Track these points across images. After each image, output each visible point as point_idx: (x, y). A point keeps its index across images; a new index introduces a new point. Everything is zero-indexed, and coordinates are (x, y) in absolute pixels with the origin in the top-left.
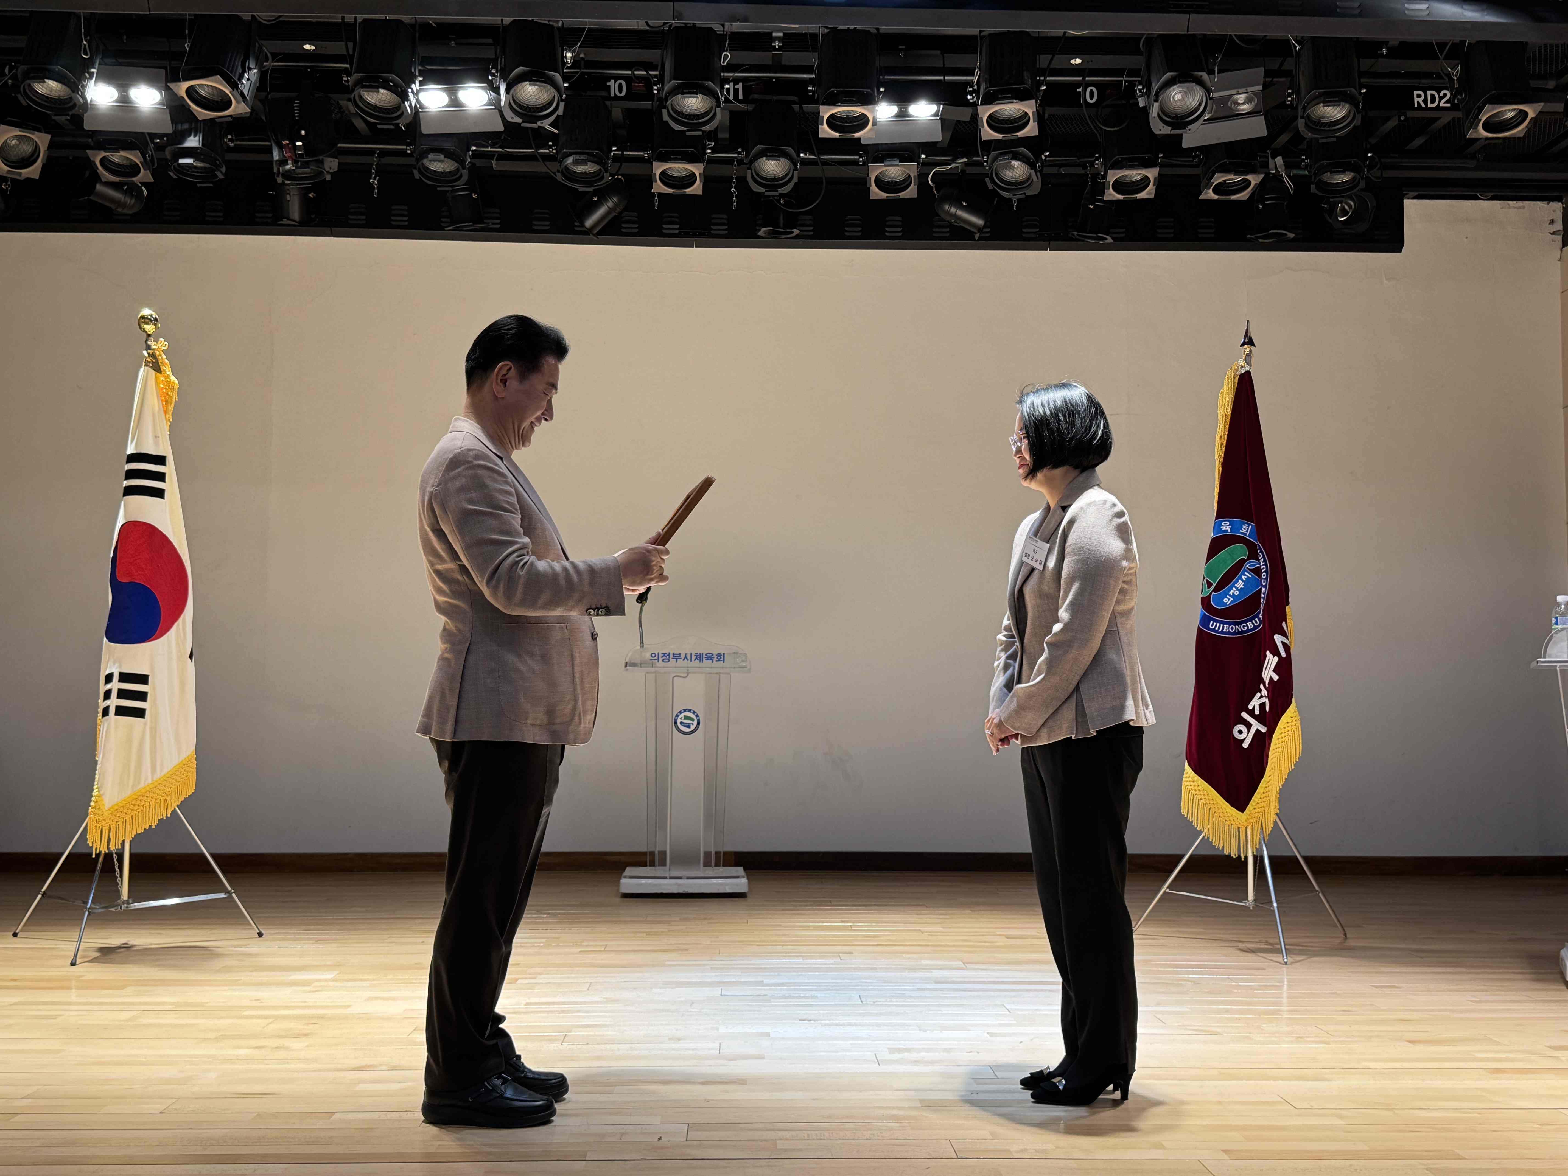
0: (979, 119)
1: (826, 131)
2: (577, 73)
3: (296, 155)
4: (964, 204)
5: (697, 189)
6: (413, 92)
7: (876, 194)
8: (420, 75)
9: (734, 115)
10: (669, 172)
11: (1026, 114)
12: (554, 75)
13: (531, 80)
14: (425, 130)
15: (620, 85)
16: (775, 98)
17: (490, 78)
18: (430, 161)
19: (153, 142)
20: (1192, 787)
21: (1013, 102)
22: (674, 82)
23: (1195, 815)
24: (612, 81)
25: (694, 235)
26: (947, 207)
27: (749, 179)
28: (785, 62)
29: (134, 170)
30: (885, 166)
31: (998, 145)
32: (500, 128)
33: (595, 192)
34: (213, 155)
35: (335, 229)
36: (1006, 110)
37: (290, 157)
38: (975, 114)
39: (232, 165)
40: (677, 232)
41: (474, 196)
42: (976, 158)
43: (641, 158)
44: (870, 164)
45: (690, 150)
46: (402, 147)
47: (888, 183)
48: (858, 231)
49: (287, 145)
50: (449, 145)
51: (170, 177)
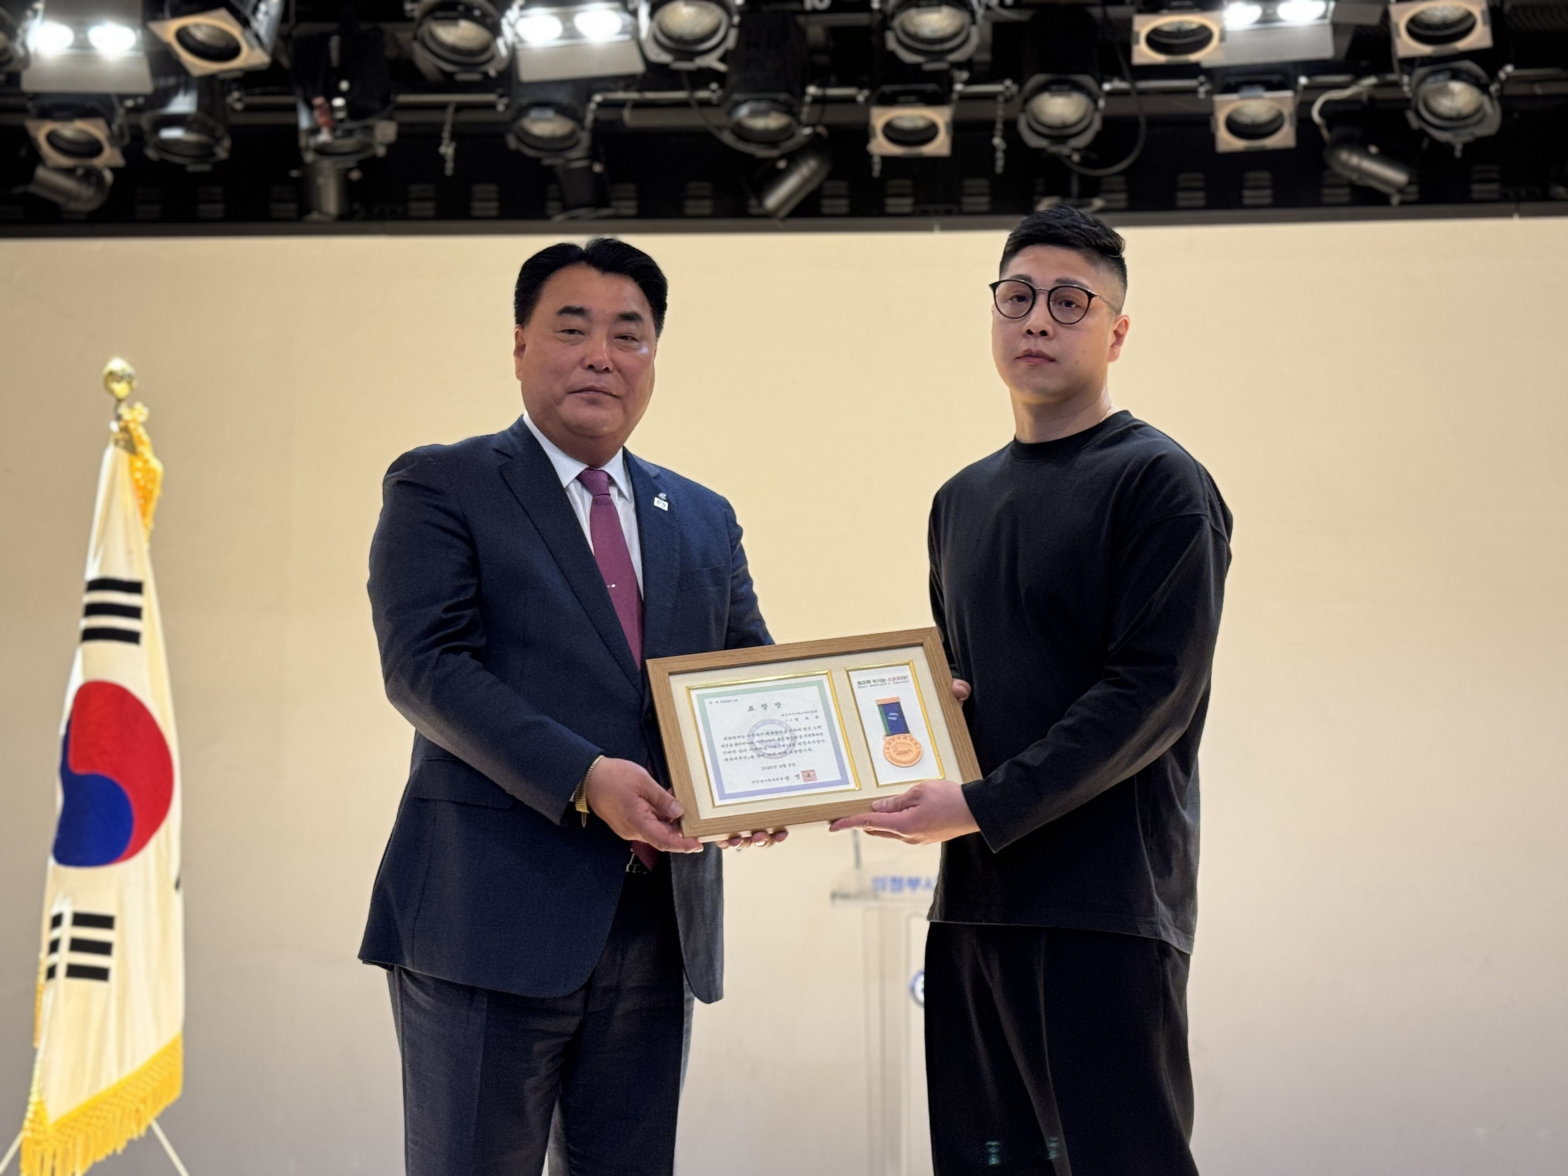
0: (1392, 25)
1: (1144, 54)
3: (333, 119)
4: (1374, 150)
5: (940, 146)
6: (509, 23)
7: (1228, 143)
10: (899, 123)
11: (1470, 14)
14: (527, 74)
18: (534, 121)
19: (122, 105)
25: (937, 212)
26: (1344, 156)
27: (1023, 127)
29: (94, 150)
30: (1242, 99)
31: (1425, 61)
32: (637, 67)
33: (782, 157)
34: (211, 123)
35: (388, 225)
36: (1436, 9)
37: (326, 124)
38: (1386, 16)
39: (237, 133)
40: (908, 209)
41: (598, 168)
42: (1391, 77)
43: (851, 100)
44: (1218, 98)
45: (930, 87)
46: (490, 97)
47: (1247, 126)
48: (1199, 197)
49: (320, 107)
50: (562, 97)
51: (146, 158)
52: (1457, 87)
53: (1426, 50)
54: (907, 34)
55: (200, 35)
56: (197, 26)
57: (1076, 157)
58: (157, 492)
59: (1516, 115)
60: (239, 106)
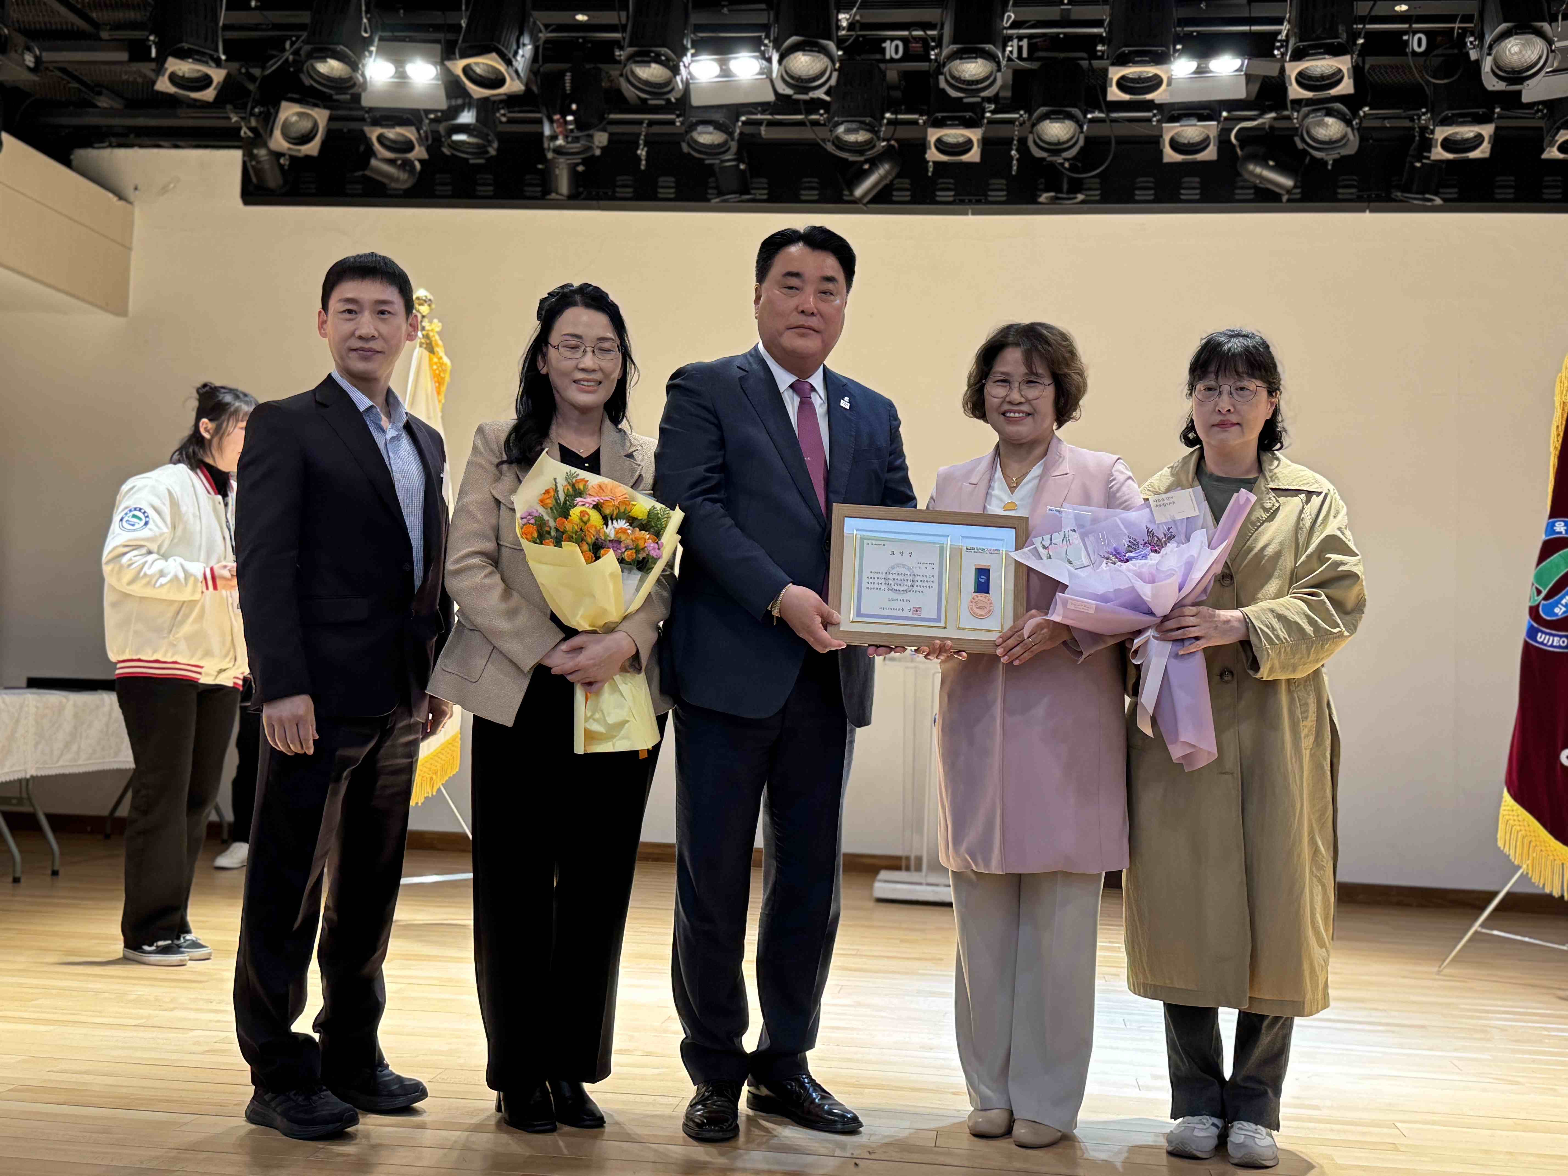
0: (1286, 77)
1: (1114, 94)
2: (852, 36)
3: (566, 130)
4: (1271, 163)
5: (974, 155)
6: (684, 66)
7: (1171, 157)
8: (693, 47)
9: (1018, 74)
10: (945, 139)
11: (1340, 71)
12: (827, 45)
13: (804, 50)
14: (696, 101)
15: (897, 47)
16: (1062, 55)
17: (763, 48)
18: (700, 133)
19: (427, 117)
20: (1511, 817)
21: (1324, 58)
22: (954, 47)
23: (1513, 847)
24: (888, 42)
25: (970, 202)
26: (1251, 167)
27: (1030, 143)
28: (1074, 17)
29: (408, 146)
30: (1181, 126)
31: (1308, 102)
32: (771, 97)
33: (866, 161)
34: (485, 130)
35: (602, 203)
36: (1317, 66)
37: (561, 132)
38: (1282, 70)
39: (503, 138)
40: (951, 199)
41: (742, 167)
42: (1286, 113)
43: (915, 123)
44: (1164, 125)
45: (968, 115)
46: (673, 117)
47: (1184, 144)
48: (1150, 194)
49: (558, 120)
50: (719, 117)
51: (443, 154)
52: (1330, 120)
53: (1309, 94)
54: (953, 77)
55: (478, 70)
56: (477, 64)
57: (1067, 165)
58: (447, 378)
59: (1371, 141)
60: (504, 119)
